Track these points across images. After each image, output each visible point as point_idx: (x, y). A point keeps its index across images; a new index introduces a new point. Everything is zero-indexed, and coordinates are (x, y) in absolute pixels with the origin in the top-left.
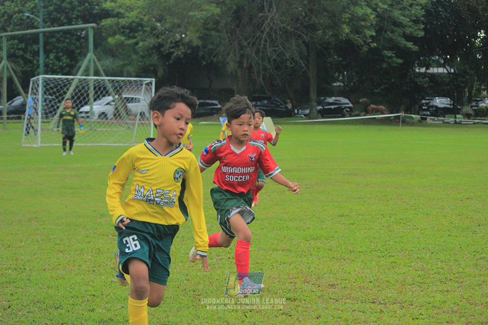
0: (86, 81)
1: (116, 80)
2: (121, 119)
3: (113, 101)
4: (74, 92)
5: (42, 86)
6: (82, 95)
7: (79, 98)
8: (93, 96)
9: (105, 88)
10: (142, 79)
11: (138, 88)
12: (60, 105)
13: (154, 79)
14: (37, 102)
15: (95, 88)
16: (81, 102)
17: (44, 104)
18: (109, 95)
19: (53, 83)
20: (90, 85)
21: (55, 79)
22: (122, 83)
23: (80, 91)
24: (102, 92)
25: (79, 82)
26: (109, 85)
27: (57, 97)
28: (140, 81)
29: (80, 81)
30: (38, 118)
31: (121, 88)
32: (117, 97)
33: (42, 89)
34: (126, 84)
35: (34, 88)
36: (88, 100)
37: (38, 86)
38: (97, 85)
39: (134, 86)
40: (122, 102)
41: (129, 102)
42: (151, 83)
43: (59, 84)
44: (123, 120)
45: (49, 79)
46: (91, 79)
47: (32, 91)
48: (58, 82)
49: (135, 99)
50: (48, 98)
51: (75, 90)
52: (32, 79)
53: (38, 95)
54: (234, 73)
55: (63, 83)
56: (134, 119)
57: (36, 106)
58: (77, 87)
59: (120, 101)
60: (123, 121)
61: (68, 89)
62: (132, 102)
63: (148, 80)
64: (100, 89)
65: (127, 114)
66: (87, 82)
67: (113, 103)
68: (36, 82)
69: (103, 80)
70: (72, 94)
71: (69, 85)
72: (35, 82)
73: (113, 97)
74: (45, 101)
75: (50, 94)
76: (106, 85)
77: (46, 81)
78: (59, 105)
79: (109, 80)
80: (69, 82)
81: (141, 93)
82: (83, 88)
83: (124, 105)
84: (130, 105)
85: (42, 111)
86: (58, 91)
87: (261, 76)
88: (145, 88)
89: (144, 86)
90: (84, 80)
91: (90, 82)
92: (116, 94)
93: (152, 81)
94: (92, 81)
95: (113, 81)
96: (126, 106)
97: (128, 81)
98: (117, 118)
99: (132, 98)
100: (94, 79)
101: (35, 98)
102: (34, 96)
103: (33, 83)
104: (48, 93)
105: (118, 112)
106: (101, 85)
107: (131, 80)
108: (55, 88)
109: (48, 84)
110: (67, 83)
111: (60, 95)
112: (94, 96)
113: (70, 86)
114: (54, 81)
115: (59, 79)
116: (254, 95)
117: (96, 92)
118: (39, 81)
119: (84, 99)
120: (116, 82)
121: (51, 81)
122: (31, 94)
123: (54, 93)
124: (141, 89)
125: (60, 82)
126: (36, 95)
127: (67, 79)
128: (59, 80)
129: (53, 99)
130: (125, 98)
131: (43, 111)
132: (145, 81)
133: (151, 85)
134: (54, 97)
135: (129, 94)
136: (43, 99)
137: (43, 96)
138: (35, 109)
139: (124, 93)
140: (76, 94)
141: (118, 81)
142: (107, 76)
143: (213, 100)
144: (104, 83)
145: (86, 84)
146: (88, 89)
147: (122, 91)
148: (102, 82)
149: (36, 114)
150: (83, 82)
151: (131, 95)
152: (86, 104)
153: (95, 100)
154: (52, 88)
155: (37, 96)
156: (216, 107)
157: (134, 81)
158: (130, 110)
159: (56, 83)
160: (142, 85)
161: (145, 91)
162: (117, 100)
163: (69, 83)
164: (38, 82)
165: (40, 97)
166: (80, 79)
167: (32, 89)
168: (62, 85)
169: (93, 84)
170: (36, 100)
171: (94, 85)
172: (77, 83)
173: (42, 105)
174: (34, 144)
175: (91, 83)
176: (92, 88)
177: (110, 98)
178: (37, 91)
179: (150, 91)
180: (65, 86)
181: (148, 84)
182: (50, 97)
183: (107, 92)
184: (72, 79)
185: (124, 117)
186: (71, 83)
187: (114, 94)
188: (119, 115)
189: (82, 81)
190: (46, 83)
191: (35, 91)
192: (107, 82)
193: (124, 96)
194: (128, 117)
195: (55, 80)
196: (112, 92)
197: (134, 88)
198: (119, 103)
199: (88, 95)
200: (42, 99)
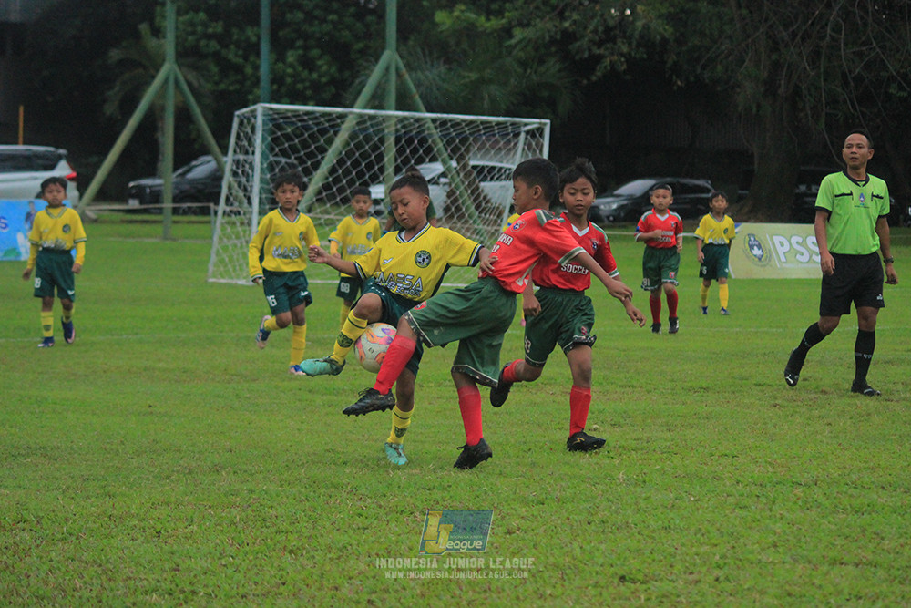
0: (373, 122)
1: (451, 121)
2: (463, 220)
3: (443, 175)
4: (344, 148)
5: (263, 130)
6: (365, 156)
7: (356, 164)
8: (393, 158)
9: (423, 141)
10: (517, 119)
11: (509, 141)
12: (310, 180)
13: (548, 121)
14: (250, 172)
15: (398, 140)
16: (360, 175)
17: (268, 176)
18: (433, 159)
19: (293, 123)
20: (386, 131)
21: (296, 114)
22: (466, 129)
23: (359, 146)
24: (414, 151)
25: (358, 124)
26: (434, 131)
27: (301, 161)
28: (513, 124)
29: (362, 120)
30: (252, 213)
31: (464, 140)
32: (454, 164)
33: (264, 139)
34: (480, 130)
35: (242, 134)
36: (382, 170)
37: (253, 129)
38: (403, 131)
39: (497, 136)
40: (467, 175)
41: (484, 180)
42: (540, 130)
43: (307, 128)
44: (466, 221)
45: (283, 115)
46: (389, 117)
47: (236, 143)
48: (304, 121)
49: (501, 169)
50: (278, 163)
51: (348, 144)
52: (237, 113)
53: (253, 153)
54: (754, 110)
55: (317, 124)
56: (496, 221)
57: (247, 181)
58: (353, 136)
59: (462, 175)
60: (467, 226)
61: (330, 141)
62: (492, 179)
63: (534, 123)
64: (410, 141)
65: (477, 208)
66: (377, 124)
67: (443, 180)
68: (249, 120)
69: (418, 120)
70: (341, 153)
71: (332, 132)
72: (245, 121)
73: (444, 162)
74: (271, 167)
75: (284, 153)
76: (426, 132)
77: (273, 120)
78: (305, 180)
79: (434, 121)
80: (335, 123)
81: (514, 154)
82: (367, 139)
83: (469, 185)
84: (487, 187)
85: (260, 193)
86: (305, 145)
87: (823, 120)
88: (525, 144)
89: (523, 136)
90: (372, 117)
91: (384, 125)
92: (451, 159)
93: (545, 124)
94: (393, 122)
95: (444, 123)
96: (478, 188)
97: (482, 123)
98: (452, 217)
99: (493, 168)
100: (397, 117)
101: (245, 161)
102: (241, 157)
103: (241, 123)
104: (277, 149)
105: (456, 200)
106: (414, 132)
107: (490, 122)
108: (297, 137)
109: (279, 127)
110: (327, 125)
111: (310, 155)
112: (396, 160)
113: (336, 133)
114: (294, 119)
115: (307, 113)
116: (802, 168)
117: (400, 152)
118: (255, 117)
119: (370, 166)
120: (452, 126)
121: (288, 117)
122: (235, 152)
123: (294, 150)
124: (516, 144)
125: (310, 122)
126: (247, 153)
127: (330, 114)
128: (306, 117)
129: (292, 166)
130: (474, 167)
131: (264, 196)
132: (526, 124)
133: (542, 135)
134: (293, 160)
135: (482, 158)
136: (265, 165)
137: (263, 154)
138: (245, 190)
139: (471, 154)
140: (349, 154)
141: (456, 124)
142: (429, 111)
143: (698, 178)
144: (419, 127)
145: (375, 128)
146: (382, 141)
147: (467, 150)
148: (417, 125)
149: (246, 201)
150: (369, 123)
151: (490, 160)
152: (375, 179)
154: (288, 138)
155: (250, 157)
156: (704, 196)
157: (498, 124)
158: (485, 197)
159: (299, 124)
160: (517, 135)
161: (524, 149)
162: (454, 171)
163: (332, 126)
164: (253, 120)
165: (257, 158)
166: (361, 116)
167: (238, 137)
168: (316, 129)
169: (393, 128)
170: (247, 166)
171: (397, 131)
172: (354, 127)
173: (262, 180)
174: (238, 277)
175: (388, 127)
176: (391, 140)
177: (438, 168)
178: (251, 143)
179: (538, 152)
180: (323, 132)
181: (531, 133)
182: (284, 160)
183: (429, 150)
184: (342, 117)
185: (470, 216)
186: (338, 125)
187: (445, 155)
188: (458, 209)
189: (365, 122)
190: (276, 122)
191: (245, 143)
192: (431, 125)
193: (472, 163)
194: (479, 217)
195: (295, 116)
196: (443, 149)
197: (497, 142)
198: (458, 180)
199: (380, 158)
200: (262, 164)
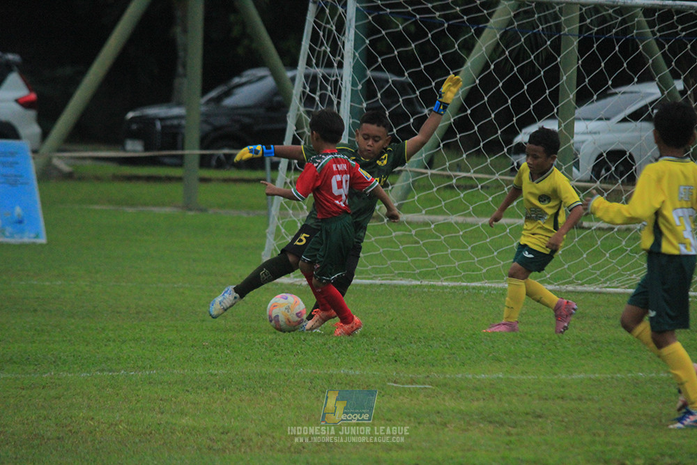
0: (544, 14)
5: (357, 27)
6: (529, 72)
7: (513, 85)
8: (575, 77)
14: (334, 97)
15: (584, 46)
16: (520, 103)
17: (364, 105)
18: (646, 78)
20: (565, 30)
23: (519, 56)
24: (614, 64)
26: (648, 30)
27: (419, 79)
33: (358, 42)
35: (321, 33)
36: (555, 96)
37: (340, 25)
47: (312, 49)
50: (381, 82)
53: (340, 65)
55: (447, 17)
61: (468, 47)
64: (606, 47)
70: (487, 66)
71: (472, 31)
72: (328, 12)
73: (663, 84)
74: (369, 92)
75: (391, 66)
76: (635, 32)
77: (374, 8)
80: (477, 15)
82: (535, 42)
86: (426, 52)
101: (326, 78)
102: (320, 72)
103: (320, 15)
104: (380, 60)
106: (615, 30)
108: (414, 38)
109: (383, 21)
110: (464, 19)
112: (580, 79)
113: (479, 33)
119: (536, 90)
122: (309, 63)
123: (409, 61)
125: (437, 14)
126: (329, 65)
129: (404, 88)
134: (406, 78)
136: (360, 87)
137: (358, 71)
140: (502, 69)
145: (548, 25)
146: (557, 47)
150: (536, 16)
153: (582, 98)
154: (399, 40)
159: (417, 17)
164: (340, 9)
165: (347, 74)
167: (315, 38)
169: (576, 26)
170: (329, 87)
171: (584, 29)
172: (510, 23)
176: (572, 46)
178: (335, 49)
180: (457, 30)
182: (391, 78)
187: (666, 71)
190: (377, 13)
191: (327, 48)
199: (554, 76)
200: (354, 84)
